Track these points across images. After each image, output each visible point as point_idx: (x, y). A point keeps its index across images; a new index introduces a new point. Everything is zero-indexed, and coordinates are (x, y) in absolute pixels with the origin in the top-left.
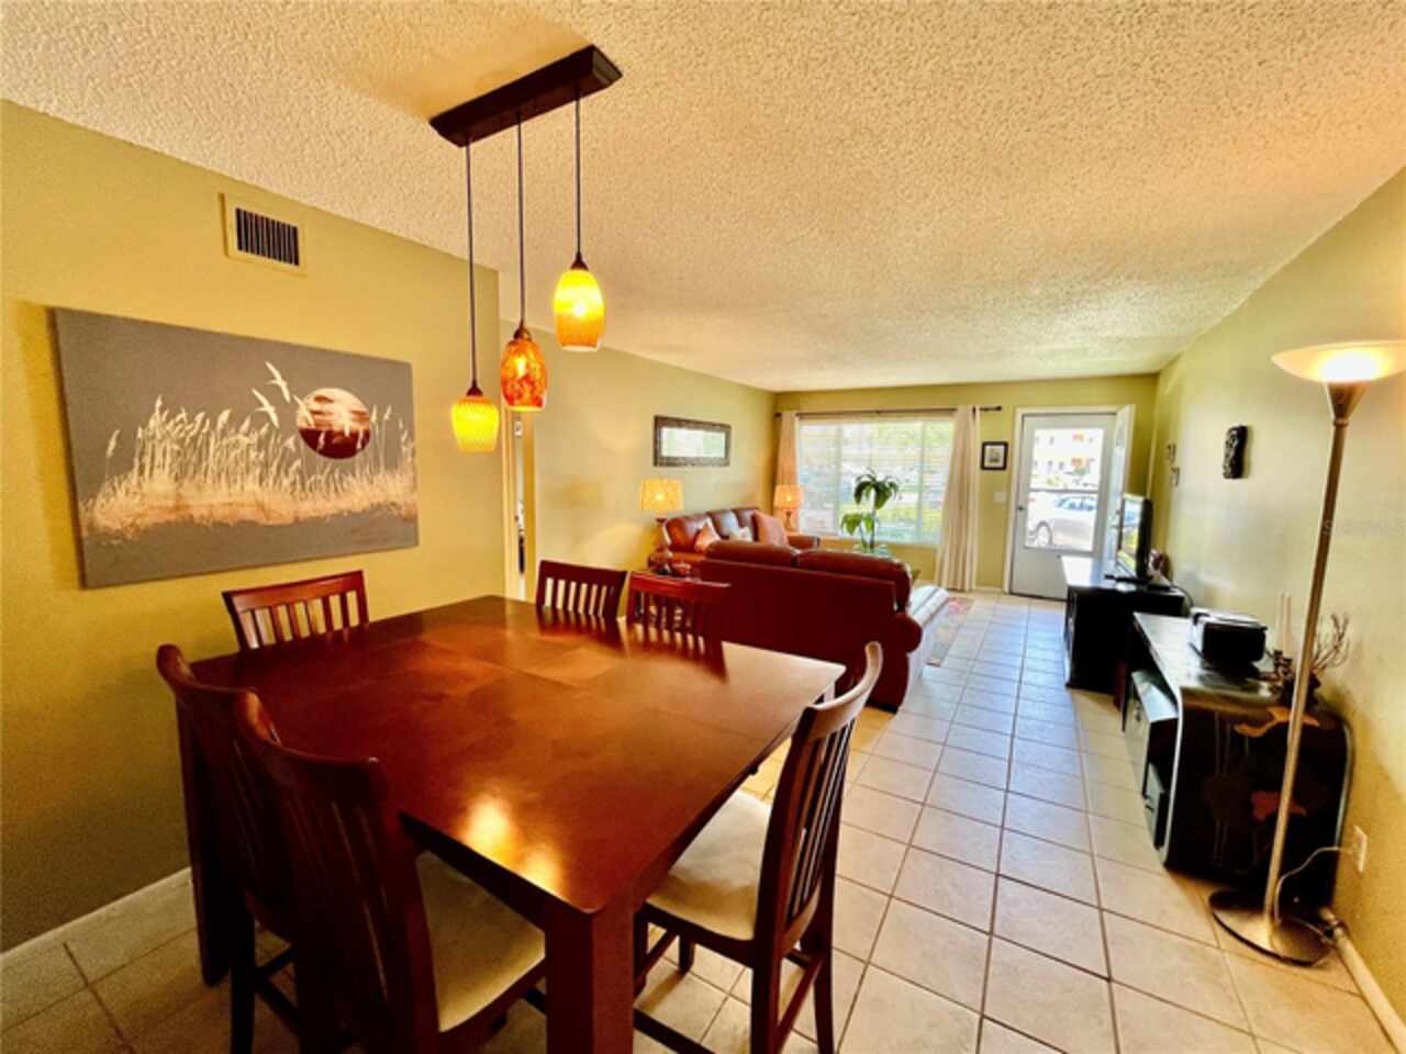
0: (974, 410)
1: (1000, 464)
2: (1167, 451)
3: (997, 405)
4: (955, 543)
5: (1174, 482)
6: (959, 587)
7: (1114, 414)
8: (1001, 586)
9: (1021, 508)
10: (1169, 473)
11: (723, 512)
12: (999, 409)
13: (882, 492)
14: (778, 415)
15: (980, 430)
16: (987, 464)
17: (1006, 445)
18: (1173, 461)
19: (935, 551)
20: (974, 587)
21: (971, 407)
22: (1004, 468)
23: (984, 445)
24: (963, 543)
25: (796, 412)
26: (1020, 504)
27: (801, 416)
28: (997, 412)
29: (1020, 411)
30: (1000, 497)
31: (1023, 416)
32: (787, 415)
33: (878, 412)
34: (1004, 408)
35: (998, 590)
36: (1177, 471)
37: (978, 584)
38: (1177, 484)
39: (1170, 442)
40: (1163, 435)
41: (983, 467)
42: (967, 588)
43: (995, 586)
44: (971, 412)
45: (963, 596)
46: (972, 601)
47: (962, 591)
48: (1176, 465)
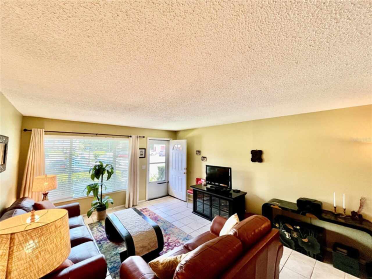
0: (137, 137)
1: (143, 156)
2: (196, 152)
5: (204, 160)
7: (170, 141)
10: (199, 158)
12: (144, 137)
15: (139, 144)
17: (145, 149)
18: (201, 155)
22: (145, 157)
28: (143, 138)
29: (148, 138)
30: (144, 167)
31: (149, 140)
32: (37, 131)
35: (145, 200)
39: (198, 150)
43: (144, 199)
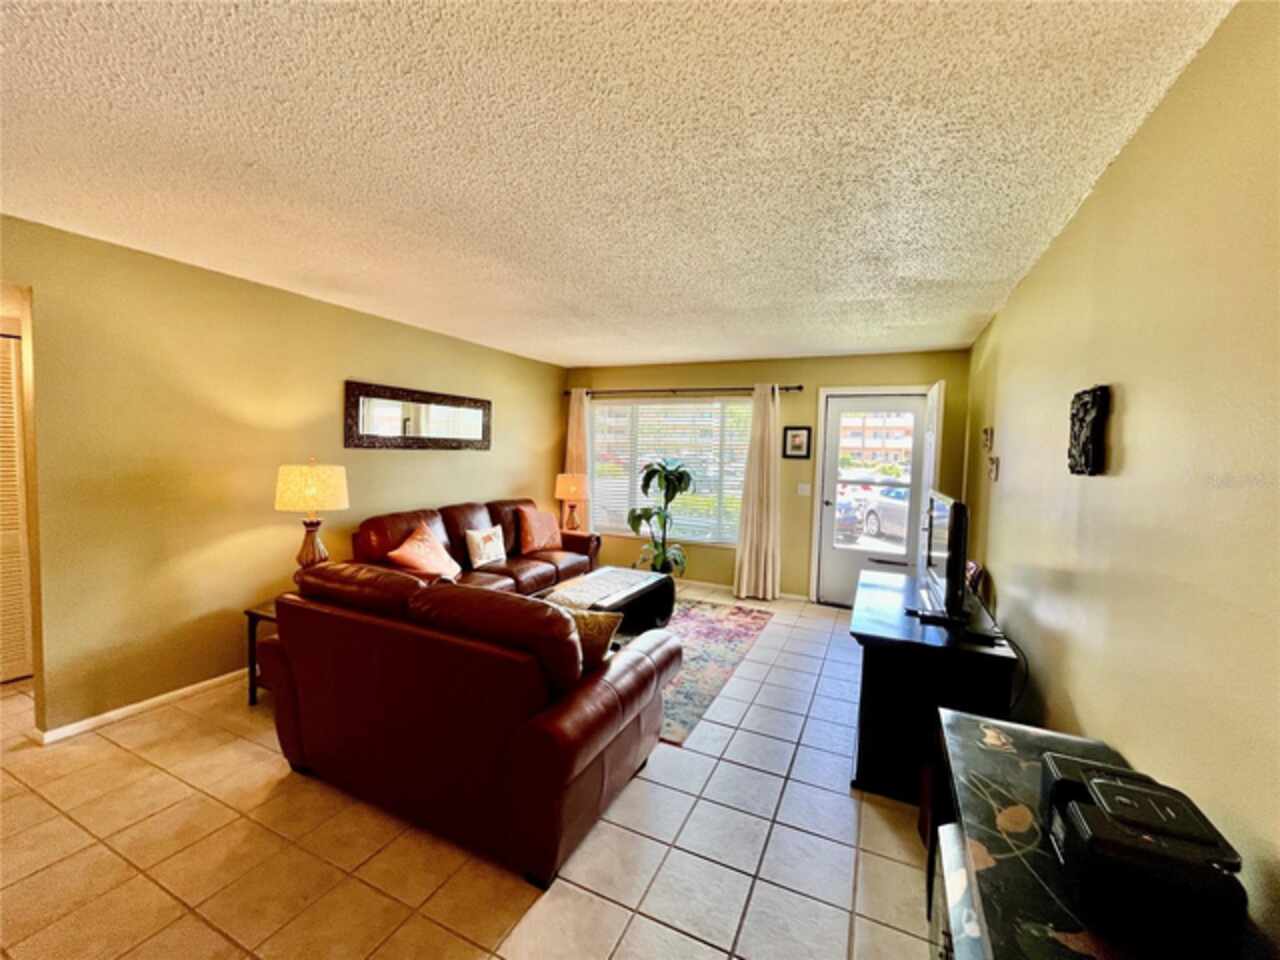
0: (773, 389)
1: (803, 452)
2: (983, 437)
3: (796, 385)
4: (755, 543)
5: (993, 475)
6: (761, 596)
7: (924, 395)
8: (808, 594)
9: (827, 503)
10: (986, 464)
11: (471, 507)
12: (800, 388)
13: (675, 482)
14: (567, 394)
15: (780, 413)
16: (789, 452)
17: (809, 429)
18: (991, 448)
19: (734, 550)
20: (777, 595)
21: (770, 386)
22: (807, 456)
23: (786, 429)
24: (764, 546)
25: (585, 390)
26: (826, 499)
27: (593, 395)
28: (798, 392)
29: (823, 393)
30: (804, 490)
31: (827, 397)
32: (577, 393)
33: (674, 391)
34: (805, 388)
35: (805, 598)
36: (995, 462)
37: (782, 591)
38: (996, 478)
39: (987, 425)
40: (977, 416)
41: (785, 455)
42: (769, 596)
43: (798, 593)
44: (770, 391)
45: (762, 607)
46: (771, 614)
47: (764, 599)
48: (995, 453)
